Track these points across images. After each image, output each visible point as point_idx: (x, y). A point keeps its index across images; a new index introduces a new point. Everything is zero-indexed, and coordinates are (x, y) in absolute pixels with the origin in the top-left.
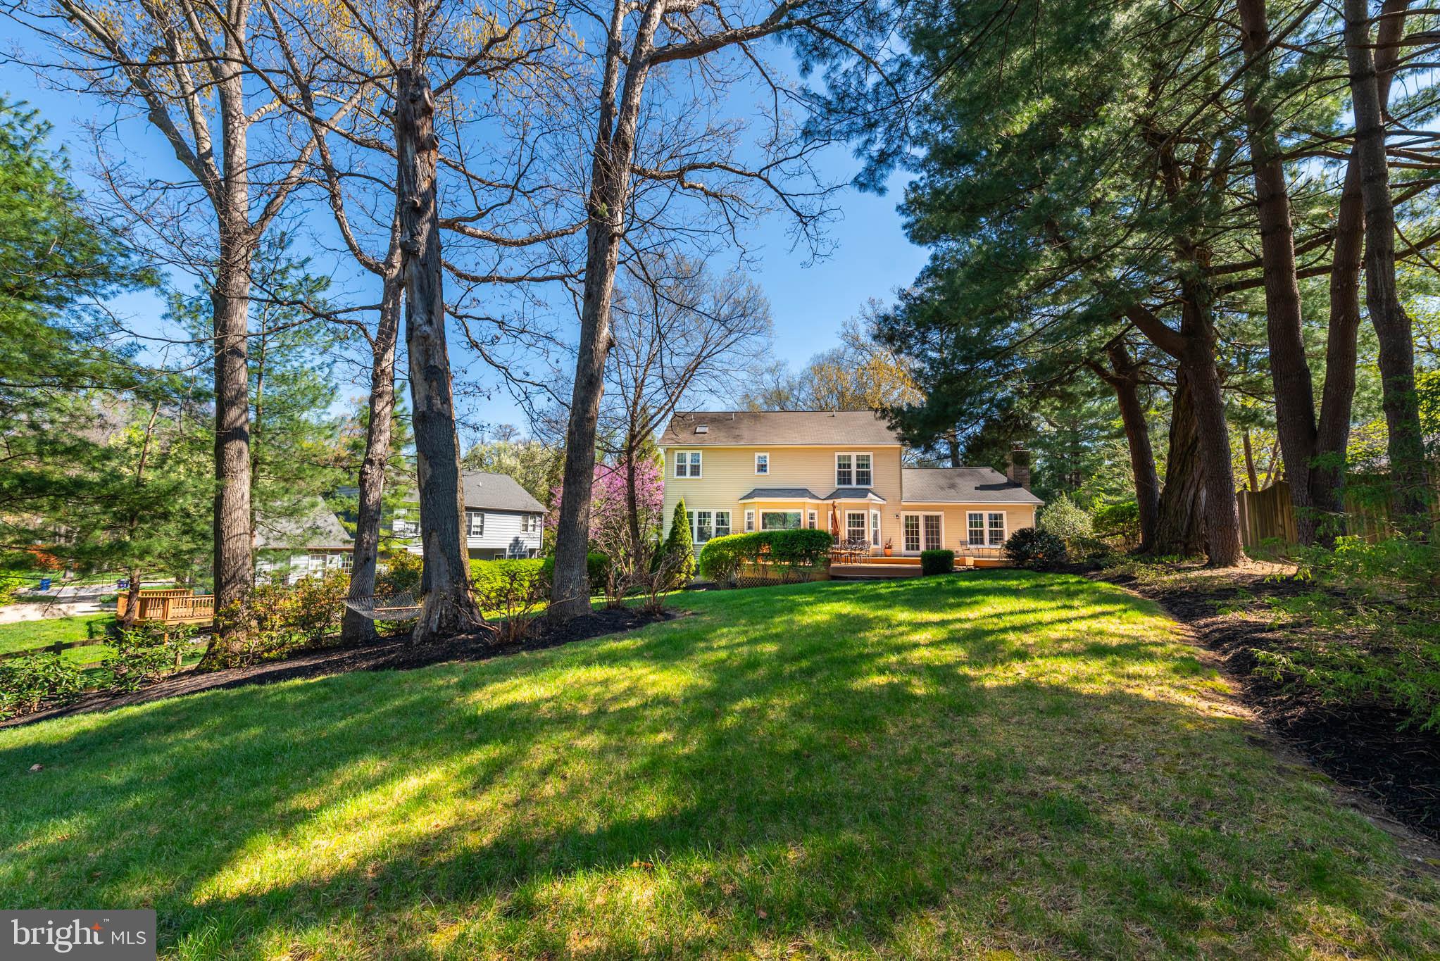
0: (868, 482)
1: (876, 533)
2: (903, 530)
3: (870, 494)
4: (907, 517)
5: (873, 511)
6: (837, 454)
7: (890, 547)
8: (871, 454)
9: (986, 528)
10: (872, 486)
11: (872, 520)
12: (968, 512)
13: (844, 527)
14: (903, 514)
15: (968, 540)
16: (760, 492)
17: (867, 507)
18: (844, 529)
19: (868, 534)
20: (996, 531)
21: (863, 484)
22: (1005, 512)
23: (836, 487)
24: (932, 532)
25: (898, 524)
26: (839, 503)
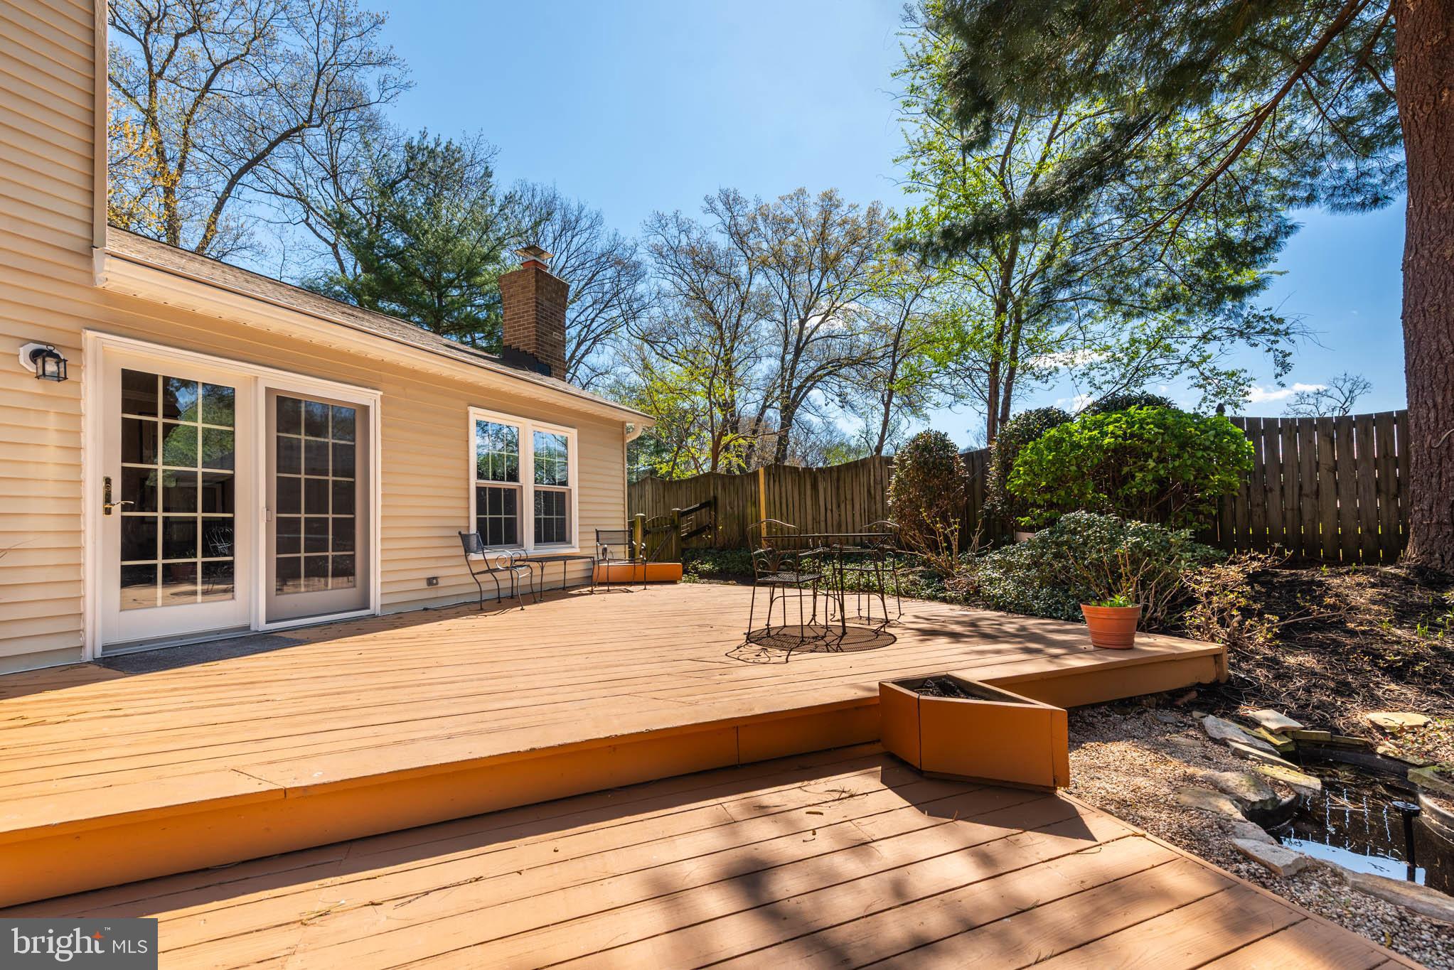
9: (527, 484)
14: (105, 352)
15: (473, 528)
20: (549, 496)
22: (574, 432)
24: (317, 488)
25: (55, 423)
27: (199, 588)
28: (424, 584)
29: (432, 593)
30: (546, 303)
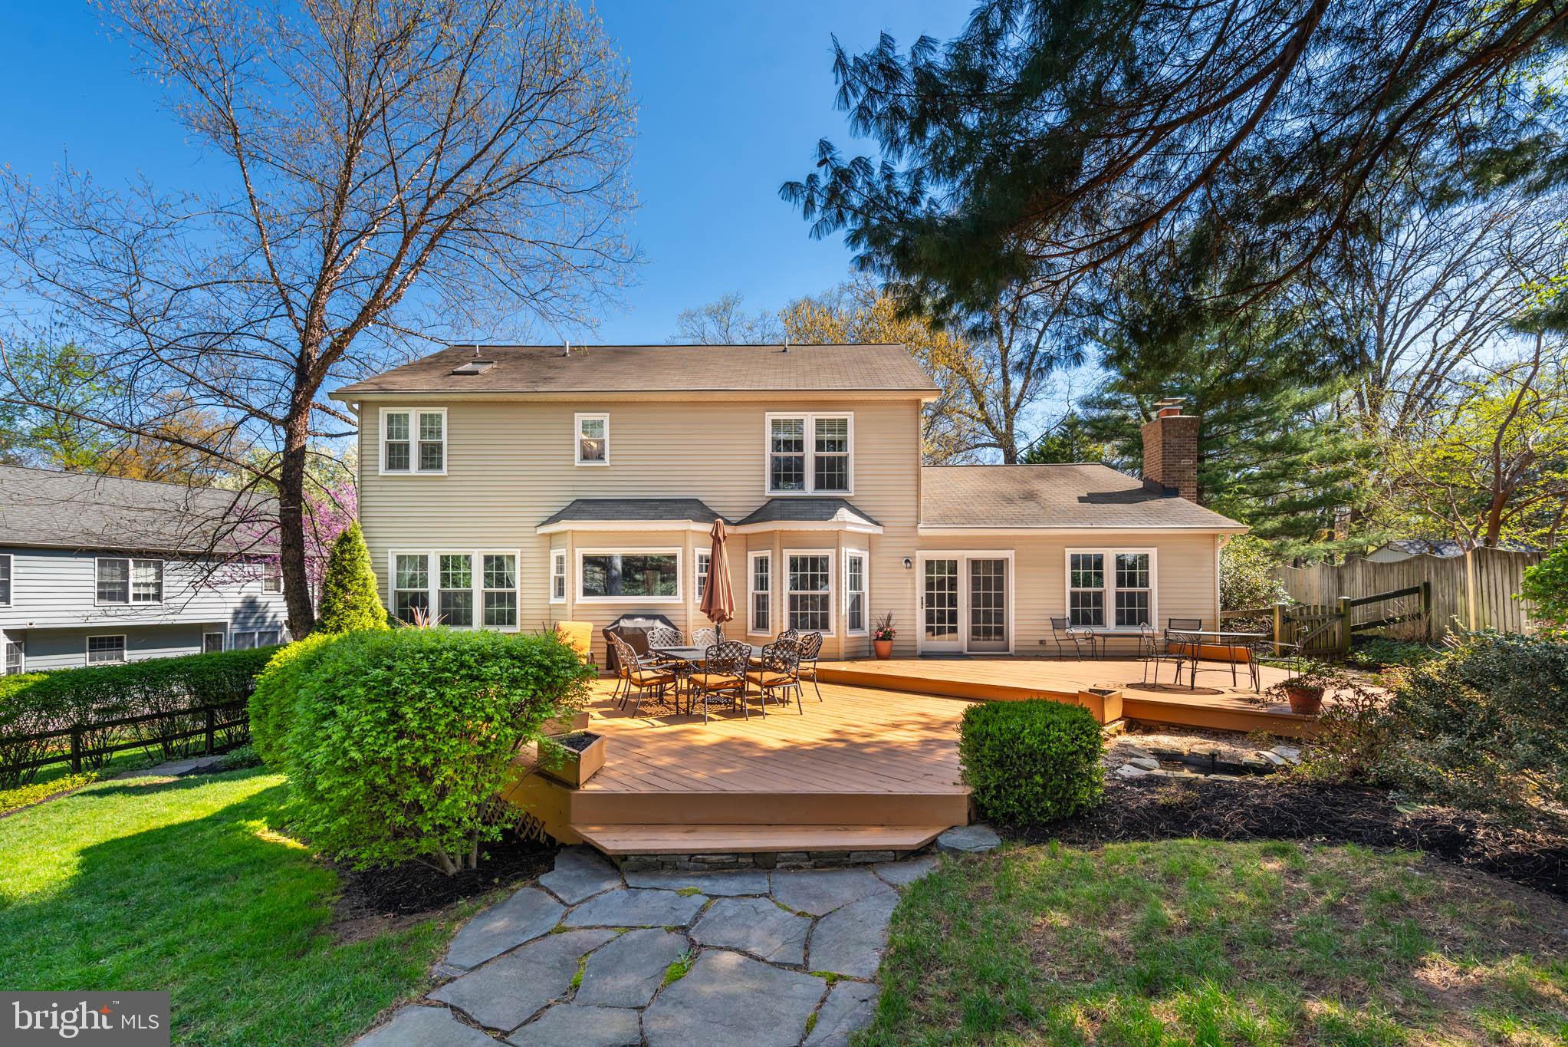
0: (843, 485)
1: (857, 602)
2: (921, 591)
3: (844, 513)
4: (929, 565)
5: (849, 552)
6: (770, 416)
7: (886, 638)
8: (849, 416)
9: (1110, 588)
10: (851, 492)
11: (846, 573)
12: (1070, 552)
13: (781, 589)
14: (921, 556)
15: (1068, 614)
16: (584, 507)
17: (835, 540)
18: (781, 595)
19: (838, 605)
20: (1131, 595)
21: (831, 486)
22: (1155, 550)
23: (767, 494)
24: (987, 597)
25: (909, 581)
26: (772, 532)
27: (947, 625)
28: (1037, 643)
29: (1041, 648)
30: (1174, 441)
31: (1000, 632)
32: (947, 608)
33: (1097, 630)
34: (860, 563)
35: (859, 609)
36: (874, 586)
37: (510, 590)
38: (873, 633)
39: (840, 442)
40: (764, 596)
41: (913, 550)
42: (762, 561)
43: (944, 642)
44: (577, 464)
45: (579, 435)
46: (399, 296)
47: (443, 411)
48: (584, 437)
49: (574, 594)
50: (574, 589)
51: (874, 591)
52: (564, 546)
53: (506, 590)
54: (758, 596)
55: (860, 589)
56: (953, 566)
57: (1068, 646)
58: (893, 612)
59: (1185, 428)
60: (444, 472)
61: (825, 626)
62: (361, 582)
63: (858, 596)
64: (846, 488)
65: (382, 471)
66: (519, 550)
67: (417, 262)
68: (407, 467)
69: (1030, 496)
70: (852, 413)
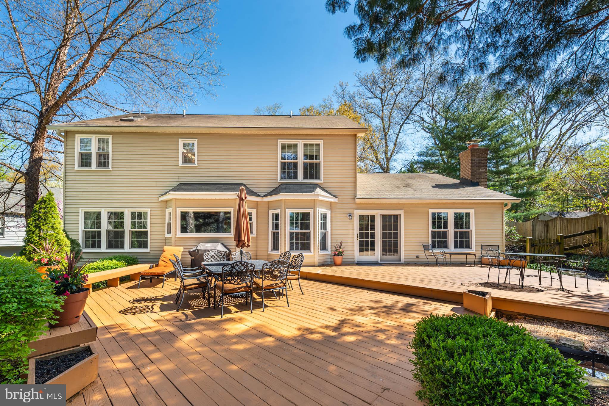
0: (317, 177)
1: (324, 237)
2: (357, 231)
3: (318, 191)
4: (361, 218)
5: (320, 211)
6: (280, 142)
7: (339, 255)
8: (321, 142)
9: (451, 230)
10: (321, 181)
11: (319, 221)
12: (431, 211)
13: (285, 229)
14: (357, 213)
15: (430, 243)
16: (183, 187)
17: (313, 204)
18: (285, 232)
19: (315, 238)
20: (461, 233)
21: (311, 178)
22: (473, 211)
23: (279, 181)
24: (390, 234)
25: (351, 226)
26: (281, 200)
27: (370, 248)
28: (415, 257)
29: (417, 260)
30: (476, 159)
31: (396, 251)
32: (370, 240)
33: (446, 251)
34: (326, 217)
35: (325, 240)
36: (333, 228)
37: (145, 230)
38: (333, 252)
39: (316, 156)
40: (277, 233)
41: (352, 210)
42: (276, 215)
43: (367, 257)
44: (180, 165)
45: (181, 150)
46: (95, 82)
47: (110, 137)
48: (185, 151)
49: (175, 232)
50: (175, 229)
51: (333, 231)
52: (171, 207)
53: (142, 230)
54: (274, 233)
55: (326, 230)
56: (373, 218)
57: (432, 259)
58: (343, 241)
59: (482, 154)
60: (110, 168)
61: (308, 249)
62: (51, 225)
63: (325, 233)
64: (319, 179)
65: (76, 167)
66: (149, 209)
67: (105, 66)
68: (90, 166)
69: (408, 186)
70: (322, 141)
